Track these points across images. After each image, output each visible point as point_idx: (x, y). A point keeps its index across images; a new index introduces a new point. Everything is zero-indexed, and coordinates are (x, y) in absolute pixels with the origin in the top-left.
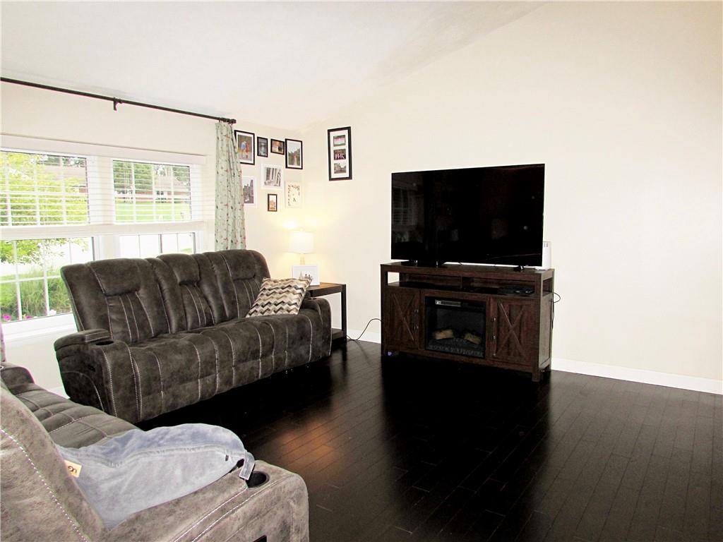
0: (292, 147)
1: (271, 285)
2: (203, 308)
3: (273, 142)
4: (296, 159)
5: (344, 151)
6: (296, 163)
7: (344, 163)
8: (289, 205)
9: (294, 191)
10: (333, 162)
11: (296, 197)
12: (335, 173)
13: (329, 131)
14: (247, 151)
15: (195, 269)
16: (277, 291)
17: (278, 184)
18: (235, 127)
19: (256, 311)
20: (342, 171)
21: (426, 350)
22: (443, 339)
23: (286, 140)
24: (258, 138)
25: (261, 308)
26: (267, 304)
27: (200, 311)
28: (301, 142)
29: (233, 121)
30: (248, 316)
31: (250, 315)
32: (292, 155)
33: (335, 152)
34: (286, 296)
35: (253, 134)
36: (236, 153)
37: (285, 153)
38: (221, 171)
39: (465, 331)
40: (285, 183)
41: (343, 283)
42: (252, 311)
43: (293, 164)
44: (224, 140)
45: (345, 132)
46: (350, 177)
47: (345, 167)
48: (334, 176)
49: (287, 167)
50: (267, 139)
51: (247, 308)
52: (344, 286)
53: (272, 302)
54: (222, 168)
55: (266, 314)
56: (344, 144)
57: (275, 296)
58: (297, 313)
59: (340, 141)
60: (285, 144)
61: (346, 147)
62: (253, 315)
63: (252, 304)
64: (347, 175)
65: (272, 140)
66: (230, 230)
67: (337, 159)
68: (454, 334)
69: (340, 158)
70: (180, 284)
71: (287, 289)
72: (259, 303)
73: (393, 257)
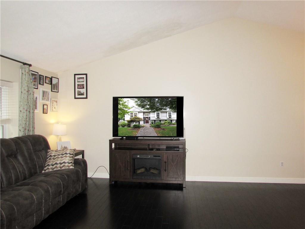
0: (54, 81)
1: (55, 153)
2: (21, 170)
3: (46, 78)
4: (56, 87)
5: (83, 85)
6: (56, 89)
7: (83, 91)
8: (53, 110)
9: (55, 103)
10: (77, 90)
11: (56, 106)
12: (78, 95)
13: (75, 75)
14: (35, 82)
15: (14, 147)
16: (59, 156)
17: (48, 100)
18: (31, 68)
19: (48, 168)
20: (83, 94)
21: (133, 179)
22: (141, 173)
23: (52, 77)
24: (40, 75)
25: (51, 166)
26: (55, 164)
27: (20, 172)
28: (58, 79)
29: (30, 65)
30: (43, 172)
31: (45, 170)
32: (54, 85)
33: (78, 85)
34: (66, 159)
35: (38, 73)
36: (31, 82)
37: (51, 84)
38: (24, 92)
39: (150, 168)
40: (51, 99)
41: (83, 150)
42: (46, 168)
43: (54, 89)
44: (26, 75)
45: (85, 76)
46: (86, 98)
47: (84, 93)
48: (77, 96)
49: (52, 91)
50: (43, 76)
51: (42, 167)
52: (83, 151)
53: (58, 162)
54: (25, 90)
55: (55, 169)
56: (83, 82)
57: (59, 159)
58: (73, 168)
59: (81, 80)
60: (51, 79)
61: (85, 83)
62: (47, 171)
63: (45, 165)
64: (85, 96)
65: (46, 77)
66: (27, 124)
67: (79, 88)
68: (145, 170)
69: (81, 88)
70: (7, 157)
71: (65, 155)
72: (50, 164)
73: (113, 136)
